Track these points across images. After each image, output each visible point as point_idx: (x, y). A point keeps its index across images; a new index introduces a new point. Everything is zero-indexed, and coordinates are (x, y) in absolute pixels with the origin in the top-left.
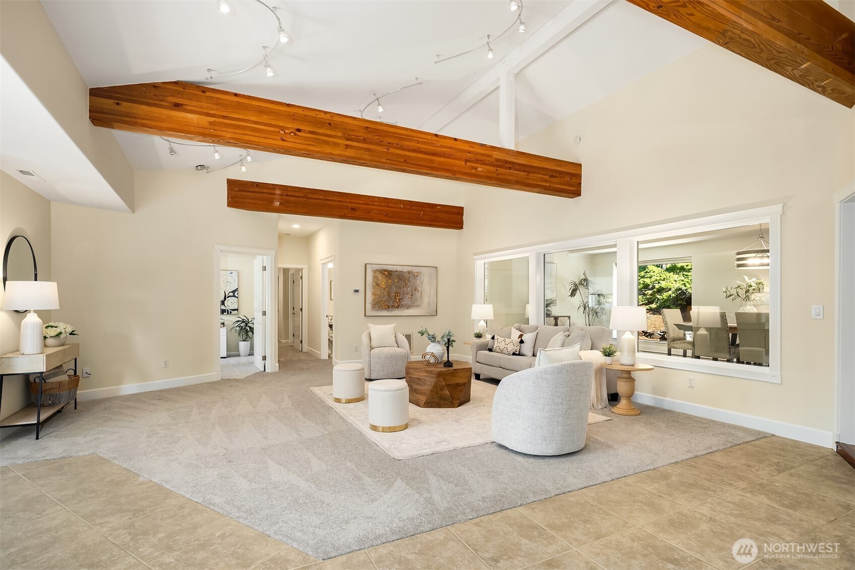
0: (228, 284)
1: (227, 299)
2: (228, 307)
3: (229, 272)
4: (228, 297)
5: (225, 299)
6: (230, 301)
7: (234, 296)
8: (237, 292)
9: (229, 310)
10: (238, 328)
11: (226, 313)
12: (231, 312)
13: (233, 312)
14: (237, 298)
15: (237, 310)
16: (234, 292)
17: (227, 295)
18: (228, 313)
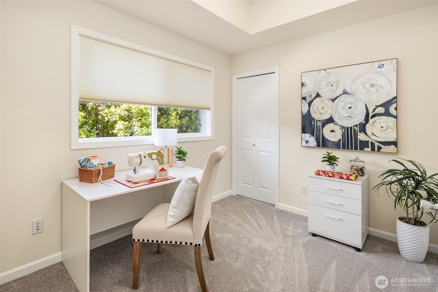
0: (373, 89)
1: (371, 121)
2: (373, 137)
3: (377, 64)
4: (373, 116)
5: (367, 120)
6: (378, 126)
7: (387, 114)
8: (395, 105)
9: (376, 144)
10: (395, 187)
11: (369, 149)
12: (379, 148)
13: (385, 149)
14: (396, 117)
15: (395, 144)
16: (386, 105)
17: (370, 111)
18: (373, 149)
